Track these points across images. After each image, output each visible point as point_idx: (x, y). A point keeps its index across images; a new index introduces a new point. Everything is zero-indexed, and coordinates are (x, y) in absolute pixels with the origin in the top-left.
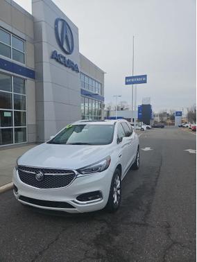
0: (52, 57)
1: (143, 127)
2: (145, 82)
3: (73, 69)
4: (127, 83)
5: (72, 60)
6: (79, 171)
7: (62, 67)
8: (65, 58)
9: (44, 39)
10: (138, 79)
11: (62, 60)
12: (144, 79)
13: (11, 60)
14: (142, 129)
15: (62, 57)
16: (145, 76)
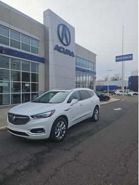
0: (55, 49)
1: (129, 93)
2: (131, 59)
3: (70, 55)
4: (117, 61)
5: (69, 49)
6: (32, 117)
7: (62, 54)
8: (64, 48)
9: (50, 38)
10: (125, 58)
11: (62, 50)
12: (130, 57)
13: (30, 53)
14: (129, 95)
15: (62, 48)
16: (132, 55)
